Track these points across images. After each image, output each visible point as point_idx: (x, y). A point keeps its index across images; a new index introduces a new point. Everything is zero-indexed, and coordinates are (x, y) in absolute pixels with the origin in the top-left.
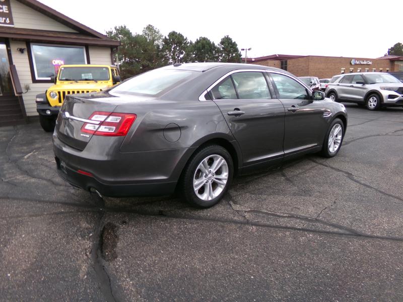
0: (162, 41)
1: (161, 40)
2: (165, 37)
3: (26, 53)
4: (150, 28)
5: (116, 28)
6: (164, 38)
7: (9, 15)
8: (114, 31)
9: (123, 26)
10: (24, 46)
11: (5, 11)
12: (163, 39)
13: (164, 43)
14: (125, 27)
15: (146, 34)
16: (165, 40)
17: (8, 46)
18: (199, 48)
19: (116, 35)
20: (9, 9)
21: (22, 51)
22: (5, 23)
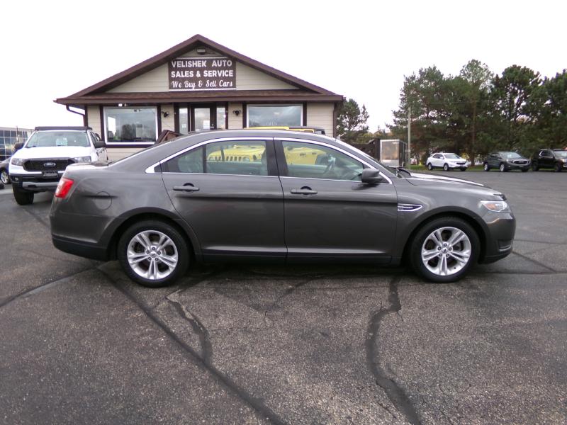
0: (492, 83)
1: (489, 81)
2: (497, 76)
3: (241, 115)
4: (474, 65)
5: (420, 71)
6: (495, 76)
7: (233, 79)
8: (418, 76)
9: (432, 67)
10: (240, 109)
11: (230, 76)
12: (493, 79)
13: (493, 86)
14: (435, 68)
15: (465, 74)
16: (497, 81)
17: (227, 110)
18: (559, 88)
19: (420, 81)
20: (234, 73)
21: (237, 113)
22: (229, 87)
